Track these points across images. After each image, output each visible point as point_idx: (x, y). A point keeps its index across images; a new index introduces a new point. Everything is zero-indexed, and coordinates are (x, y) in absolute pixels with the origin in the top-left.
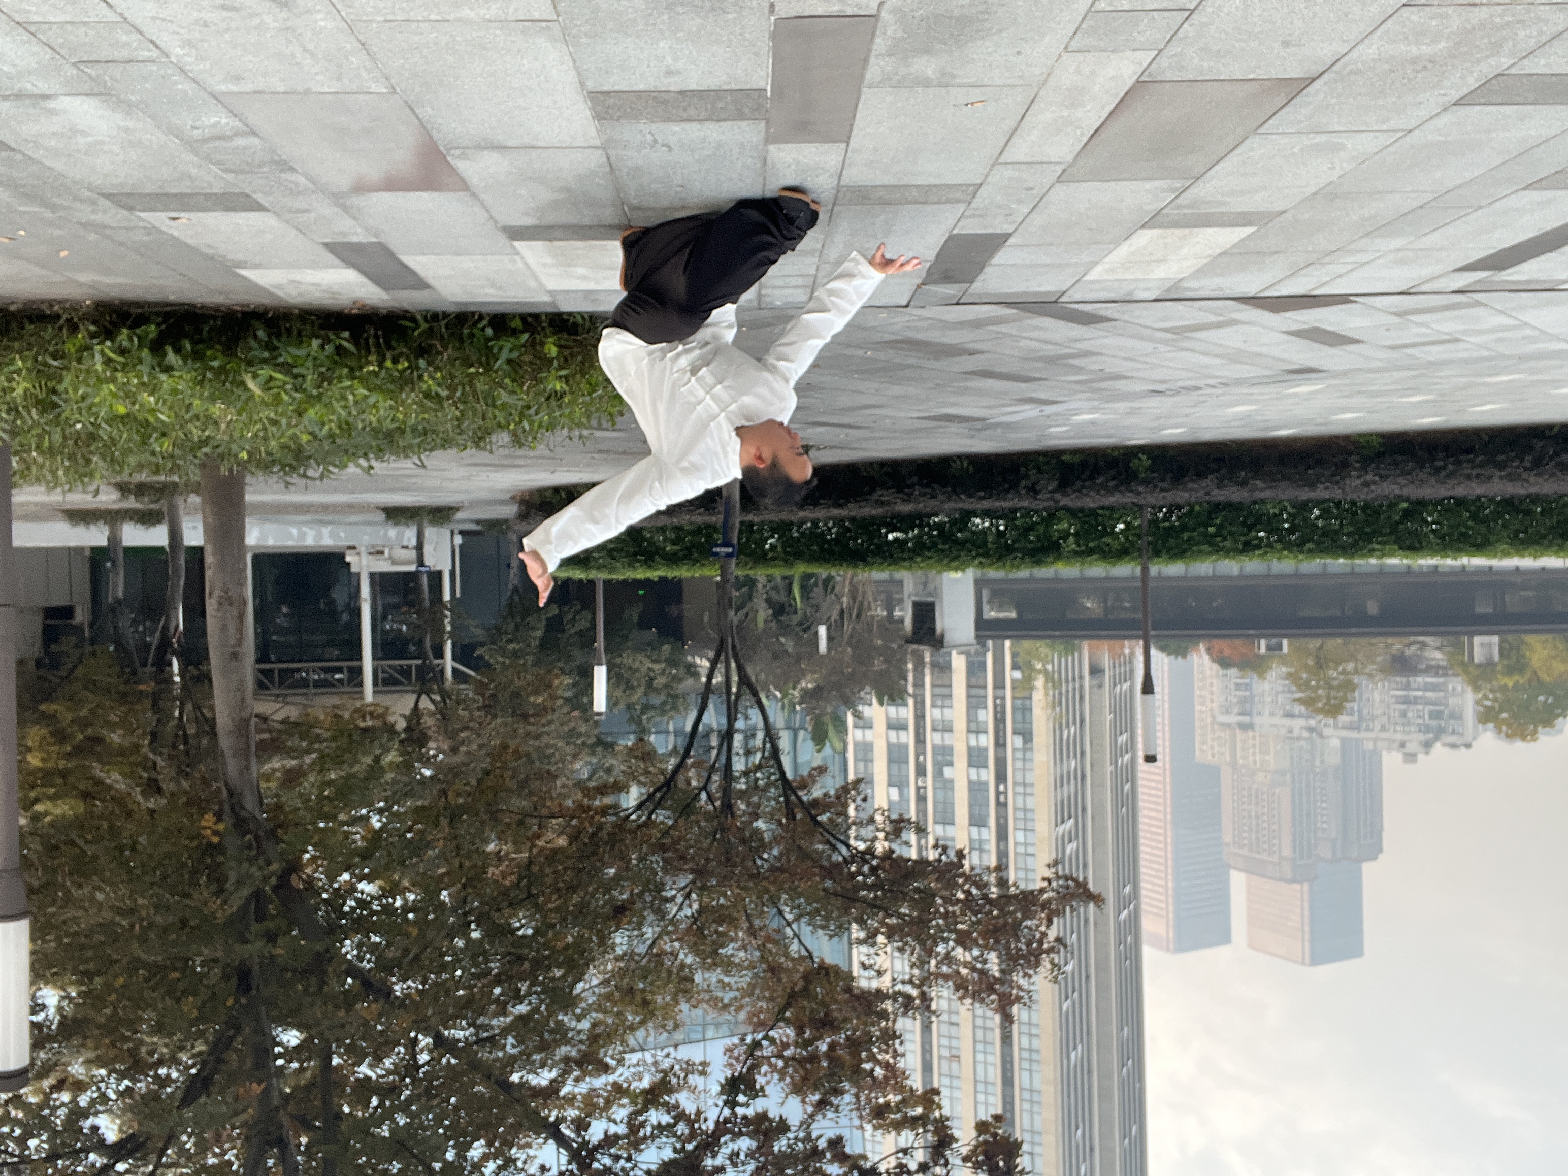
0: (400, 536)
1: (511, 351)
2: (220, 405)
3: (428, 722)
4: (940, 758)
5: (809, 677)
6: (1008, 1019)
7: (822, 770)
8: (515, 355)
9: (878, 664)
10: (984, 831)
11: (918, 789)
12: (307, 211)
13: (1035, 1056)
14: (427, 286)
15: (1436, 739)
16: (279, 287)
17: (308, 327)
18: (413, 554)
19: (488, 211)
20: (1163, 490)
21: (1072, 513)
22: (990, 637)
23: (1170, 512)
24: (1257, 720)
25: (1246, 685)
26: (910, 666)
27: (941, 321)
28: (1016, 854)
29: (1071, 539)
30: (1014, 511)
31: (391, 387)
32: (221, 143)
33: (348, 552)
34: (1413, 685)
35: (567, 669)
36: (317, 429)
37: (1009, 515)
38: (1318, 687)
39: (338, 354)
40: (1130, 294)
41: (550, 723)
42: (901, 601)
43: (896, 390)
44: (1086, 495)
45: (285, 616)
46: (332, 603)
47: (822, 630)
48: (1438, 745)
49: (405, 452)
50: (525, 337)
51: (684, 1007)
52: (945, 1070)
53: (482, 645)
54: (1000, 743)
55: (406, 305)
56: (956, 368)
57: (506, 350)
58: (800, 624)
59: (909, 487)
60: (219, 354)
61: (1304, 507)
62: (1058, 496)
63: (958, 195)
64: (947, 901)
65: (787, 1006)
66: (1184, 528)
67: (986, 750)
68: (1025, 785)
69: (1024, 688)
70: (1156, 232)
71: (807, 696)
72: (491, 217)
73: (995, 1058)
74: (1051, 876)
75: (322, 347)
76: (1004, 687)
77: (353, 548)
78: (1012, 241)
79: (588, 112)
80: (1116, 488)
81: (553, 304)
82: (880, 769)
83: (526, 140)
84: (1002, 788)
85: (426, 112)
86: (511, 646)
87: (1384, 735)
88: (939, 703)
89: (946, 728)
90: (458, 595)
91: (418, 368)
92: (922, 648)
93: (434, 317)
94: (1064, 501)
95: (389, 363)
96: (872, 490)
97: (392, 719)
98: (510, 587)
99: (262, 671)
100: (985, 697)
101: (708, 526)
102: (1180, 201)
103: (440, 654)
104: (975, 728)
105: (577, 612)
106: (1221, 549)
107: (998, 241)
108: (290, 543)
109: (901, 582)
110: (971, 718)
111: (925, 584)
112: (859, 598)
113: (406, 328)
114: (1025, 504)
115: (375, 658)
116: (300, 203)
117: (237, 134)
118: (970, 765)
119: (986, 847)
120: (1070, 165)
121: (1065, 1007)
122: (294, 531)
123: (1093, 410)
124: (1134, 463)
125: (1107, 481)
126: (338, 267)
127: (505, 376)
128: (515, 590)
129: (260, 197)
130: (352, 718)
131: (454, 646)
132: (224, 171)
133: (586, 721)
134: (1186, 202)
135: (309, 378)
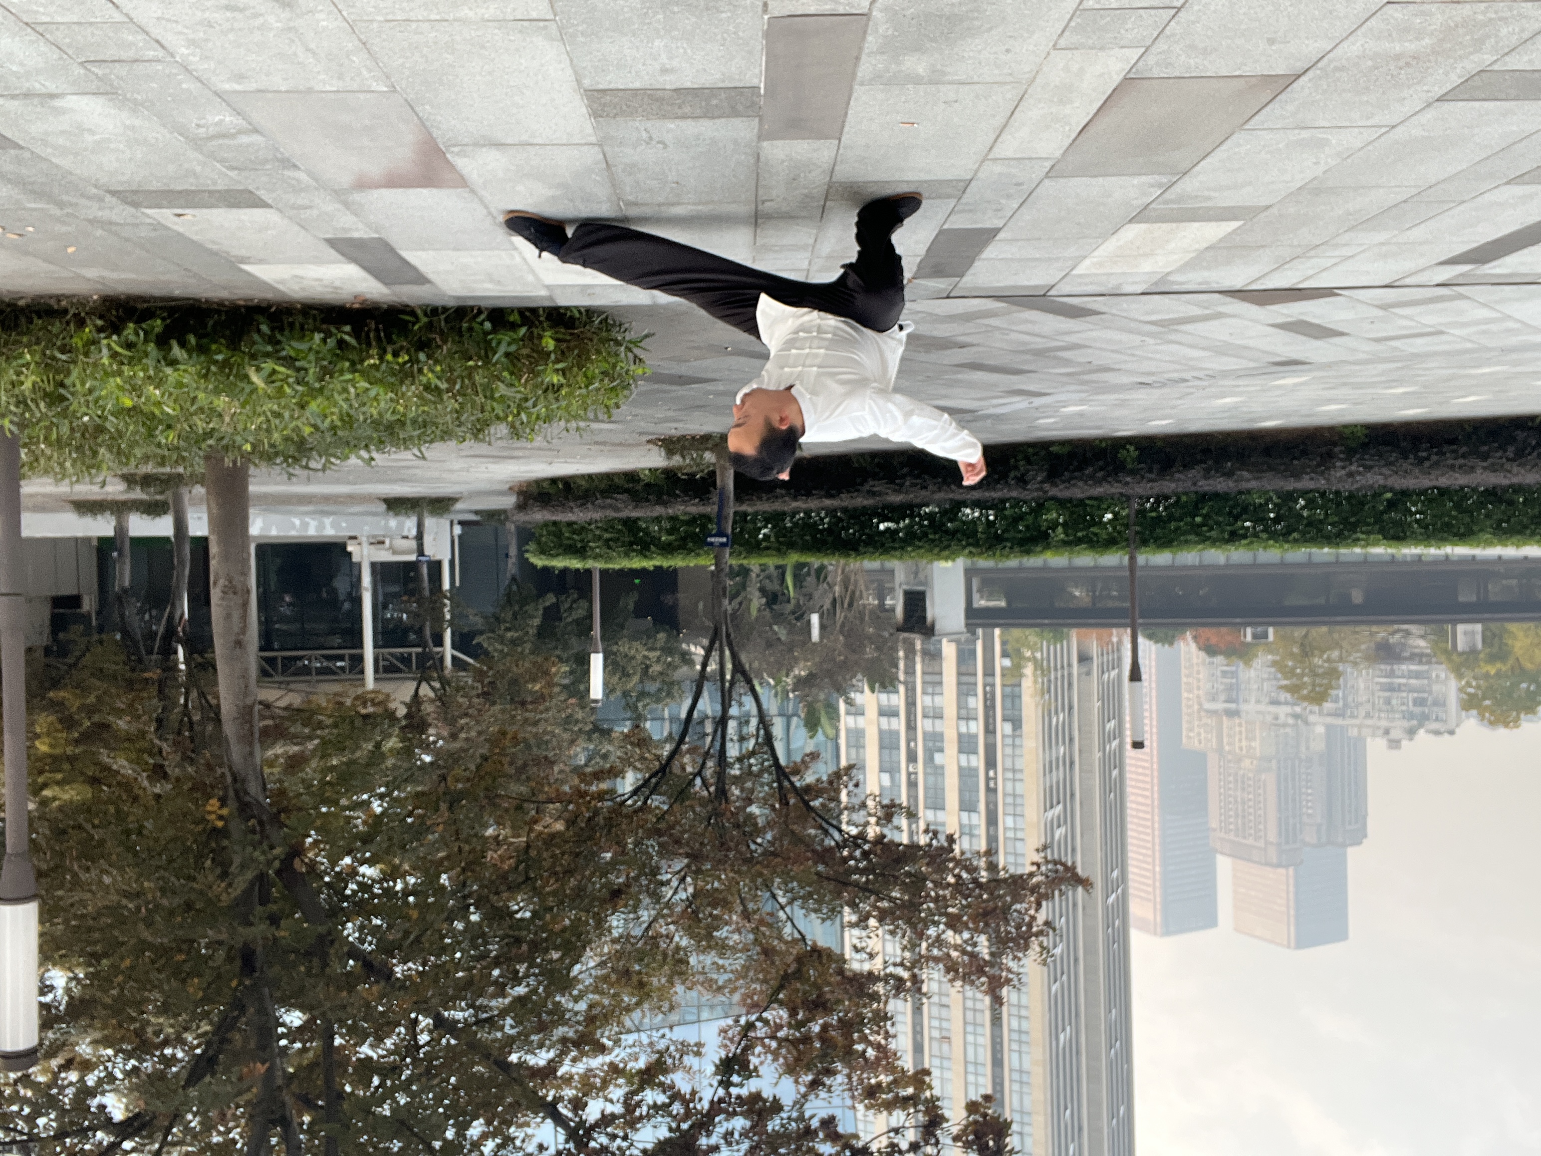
0: (401, 526)
1: (509, 344)
2: (224, 398)
3: (428, 708)
4: (930, 744)
5: (802, 664)
6: (997, 1001)
7: (814, 756)
8: (513, 348)
9: (870, 652)
10: (974, 816)
11: (909, 774)
12: (307, 207)
13: (1024, 1038)
14: (427, 281)
15: (1421, 725)
16: (282, 282)
17: (310, 321)
18: (413, 544)
19: (486, 207)
20: (1151, 480)
21: (1062, 503)
23: (1157, 502)
24: (1244, 707)
25: (1232, 672)
26: (901, 654)
27: (930, 314)
28: (1005, 839)
29: (1060, 529)
30: (1003, 501)
31: (392, 380)
32: (225, 141)
33: (349, 542)
34: (1398, 673)
35: (564, 657)
36: (319, 423)
37: (998, 506)
38: (1303, 675)
39: (340, 348)
40: (1118, 287)
41: (547, 710)
42: (892, 590)
44: (1075, 485)
45: (289, 604)
46: (334, 592)
47: (815, 619)
48: (1422, 731)
49: (406, 443)
50: (523, 331)
51: (679, 988)
52: (935, 1051)
53: (481, 633)
54: (990, 730)
55: (405, 300)
56: (946, 361)
57: (504, 344)
58: (793, 613)
59: (901, 477)
60: (223, 349)
61: (1289, 497)
62: (1047, 486)
63: (952, 190)
64: (937, 884)
65: (781, 988)
66: (1171, 518)
67: (976, 736)
68: (1014, 771)
69: (1014, 674)
70: (1143, 226)
71: (800, 683)
72: (490, 213)
73: (985, 1039)
74: (1040, 861)
75: (324, 341)
77: (354, 538)
78: (1001, 235)
79: (584, 110)
80: (1105, 479)
81: (551, 298)
82: (871, 756)
83: (525, 138)
84: (991, 773)
85: (425, 110)
86: (509, 635)
87: (1368, 722)
89: (938, 715)
90: (457, 584)
91: (418, 361)
92: (912, 636)
93: (434, 311)
94: (1054, 492)
95: (389, 357)
96: (864, 481)
97: (392, 706)
98: (508, 575)
99: (266, 659)
100: (975, 684)
101: (703, 516)
102: (1167, 196)
103: (439, 642)
104: (965, 715)
105: (574, 601)
106: (1208, 538)
107: (990, 235)
108: (293, 533)
109: (892, 572)
110: (961, 705)
111: (916, 573)
112: (851, 587)
113: (406, 322)
114: (1014, 494)
115: (376, 646)
116: (303, 199)
117: (240, 132)
118: (960, 751)
119: (976, 832)
120: (1059, 161)
121: (1054, 989)
122: (297, 522)
123: (1082, 402)
124: (1122, 454)
125: (1095, 472)
126: (339, 262)
127: (504, 369)
128: (514, 579)
129: (262, 194)
130: (354, 705)
131: (453, 634)
132: (228, 168)
133: (583, 708)
134: (1173, 197)
135: (311, 371)
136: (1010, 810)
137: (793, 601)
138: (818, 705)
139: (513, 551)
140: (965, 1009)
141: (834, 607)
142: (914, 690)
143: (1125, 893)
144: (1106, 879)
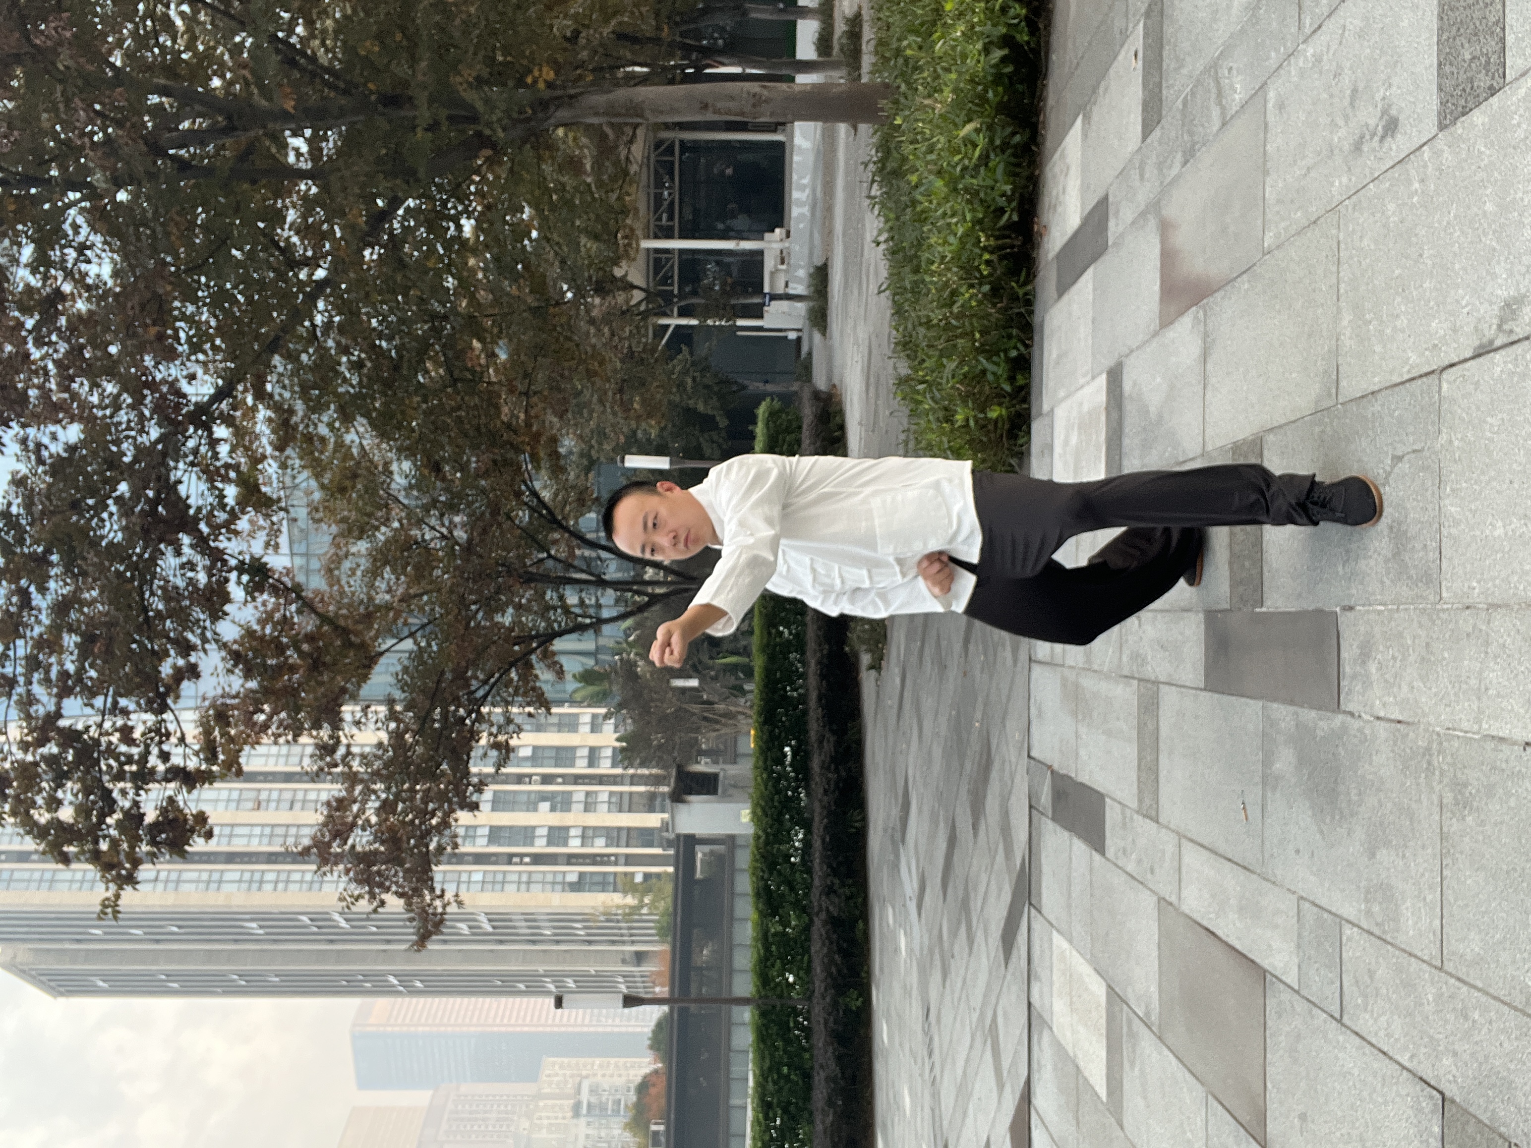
0: (799, 280)
1: (994, 374)
2: (950, 97)
3: (621, 297)
4: (559, 799)
6: (303, 855)
7: (560, 673)
8: (990, 377)
9: (658, 739)
10: (485, 841)
11: (530, 776)
12: (1142, 176)
13: (255, 886)
14: (1061, 294)
16: (1063, 156)
17: (1023, 182)
18: (780, 290)
19: (1138, 348)
20: (826, 1022)
21: (806, 931)
22: (677, 852)
23: (803, 1029)
24: (582, 1121)
25: (618, 1111)
26: (654, 771)
27: (1010, 793)
28: (460, 872)
29: (780, 928)
30: (809, 871)
31: (963, 259)
32: (1213, 96)
33: (783, 231)
35: (665, 434)
36: (922, 189)
37: (805, 867)
39: (995, 211)
40: (1038, 979)
41: (614, 414)
42: (716, 762)
43: (937, 752)
44: (824, 944)
45: (723, 172)
46: (734, 216)
47: (694, 683)
49: (895, 275)
50: (1007, 388)
51: (334, 529)
52: (246, 794)
53: (691, 354)
54: (572, 859)
55: (1041, 274)
56: (958, 810)
57: (996, 369)
58: (701, 662)
59: (836, 769)
60: (998, 99)
62: (823, 916)
63: (1147, 802)
64: (427, 793)
65: (336, 628)
66: (788, 1042)
67: (566, 844)
68: (528, 883)
69: (626, 885)
70: (1103, 1000)
71: (629, 666)
72: (1132, 351)
73: (255, 846)
74: (446, 898)
75: (1003, 195)
76: (627, 864)
77: (788, 235)
78: (1097, 857)
79: (1241, 437)
80: (830, 974)
81: (1040, 414)
82: (551, 739)
83: (1212, 380)
84: (527, 860)
85: (1244, 284)
86: (689, 381)
88: (613, 800)
89: (589, 806)
90: (739, 333)
91: (981, 284)
92: (672, 781)
93: (1029, 302)
94: (818, 922)
95: (986, 256)
96: (834, 732)
97: (624, 264)
98: (746, 382)
99: (672, 145)
100: (618, 846)
102: (1136, 1021)
103: (682, 314)
104: (587, 834)
105: (720, 446)
106: (766, 1080)
107: (1097, 843)
108: (795, 177)
109: (740, 761)
110: (597, 831)
111: (735, 786)
112: (723, 720)
113: (1019, 275)
114: (817, 882)
115: (682, 251)
116: (1151, 171)
117: (1223, 109)
118: (551, 828)
119: (469, 842)
120: (1176, 909)
121: (304, 918)
122: (805, 181)
123: (910, 951)
124: (854, 994)
125: (836, 965)
126: (1083, 210)
127: (971, 367)
128: (744, 387)
129: (1157, 133)
130: (625, 226)
131: (692, 327)
132: (1185, 98)
133: (613, 450)
134: (1135, 1028)
135: (975, 181)
136: (489, 878)
137: (711, 662)
138: (606, 685)
139: (770, 388)
140: (288, 826)
141: (704, 703)
142: (615, 783)
143: (399, 993)
144: (415, 975)
